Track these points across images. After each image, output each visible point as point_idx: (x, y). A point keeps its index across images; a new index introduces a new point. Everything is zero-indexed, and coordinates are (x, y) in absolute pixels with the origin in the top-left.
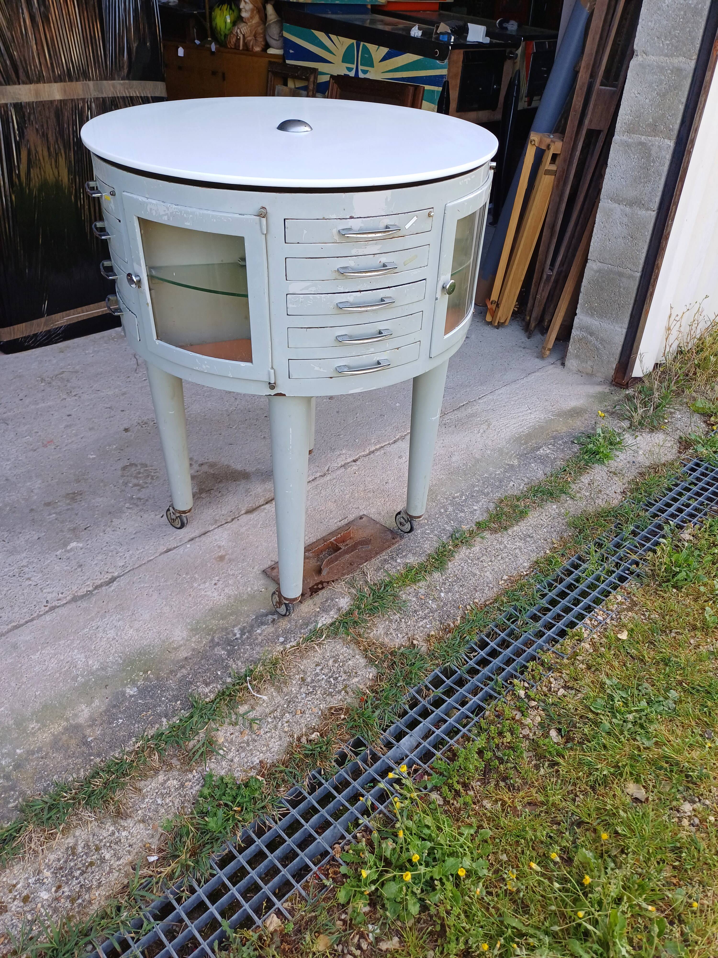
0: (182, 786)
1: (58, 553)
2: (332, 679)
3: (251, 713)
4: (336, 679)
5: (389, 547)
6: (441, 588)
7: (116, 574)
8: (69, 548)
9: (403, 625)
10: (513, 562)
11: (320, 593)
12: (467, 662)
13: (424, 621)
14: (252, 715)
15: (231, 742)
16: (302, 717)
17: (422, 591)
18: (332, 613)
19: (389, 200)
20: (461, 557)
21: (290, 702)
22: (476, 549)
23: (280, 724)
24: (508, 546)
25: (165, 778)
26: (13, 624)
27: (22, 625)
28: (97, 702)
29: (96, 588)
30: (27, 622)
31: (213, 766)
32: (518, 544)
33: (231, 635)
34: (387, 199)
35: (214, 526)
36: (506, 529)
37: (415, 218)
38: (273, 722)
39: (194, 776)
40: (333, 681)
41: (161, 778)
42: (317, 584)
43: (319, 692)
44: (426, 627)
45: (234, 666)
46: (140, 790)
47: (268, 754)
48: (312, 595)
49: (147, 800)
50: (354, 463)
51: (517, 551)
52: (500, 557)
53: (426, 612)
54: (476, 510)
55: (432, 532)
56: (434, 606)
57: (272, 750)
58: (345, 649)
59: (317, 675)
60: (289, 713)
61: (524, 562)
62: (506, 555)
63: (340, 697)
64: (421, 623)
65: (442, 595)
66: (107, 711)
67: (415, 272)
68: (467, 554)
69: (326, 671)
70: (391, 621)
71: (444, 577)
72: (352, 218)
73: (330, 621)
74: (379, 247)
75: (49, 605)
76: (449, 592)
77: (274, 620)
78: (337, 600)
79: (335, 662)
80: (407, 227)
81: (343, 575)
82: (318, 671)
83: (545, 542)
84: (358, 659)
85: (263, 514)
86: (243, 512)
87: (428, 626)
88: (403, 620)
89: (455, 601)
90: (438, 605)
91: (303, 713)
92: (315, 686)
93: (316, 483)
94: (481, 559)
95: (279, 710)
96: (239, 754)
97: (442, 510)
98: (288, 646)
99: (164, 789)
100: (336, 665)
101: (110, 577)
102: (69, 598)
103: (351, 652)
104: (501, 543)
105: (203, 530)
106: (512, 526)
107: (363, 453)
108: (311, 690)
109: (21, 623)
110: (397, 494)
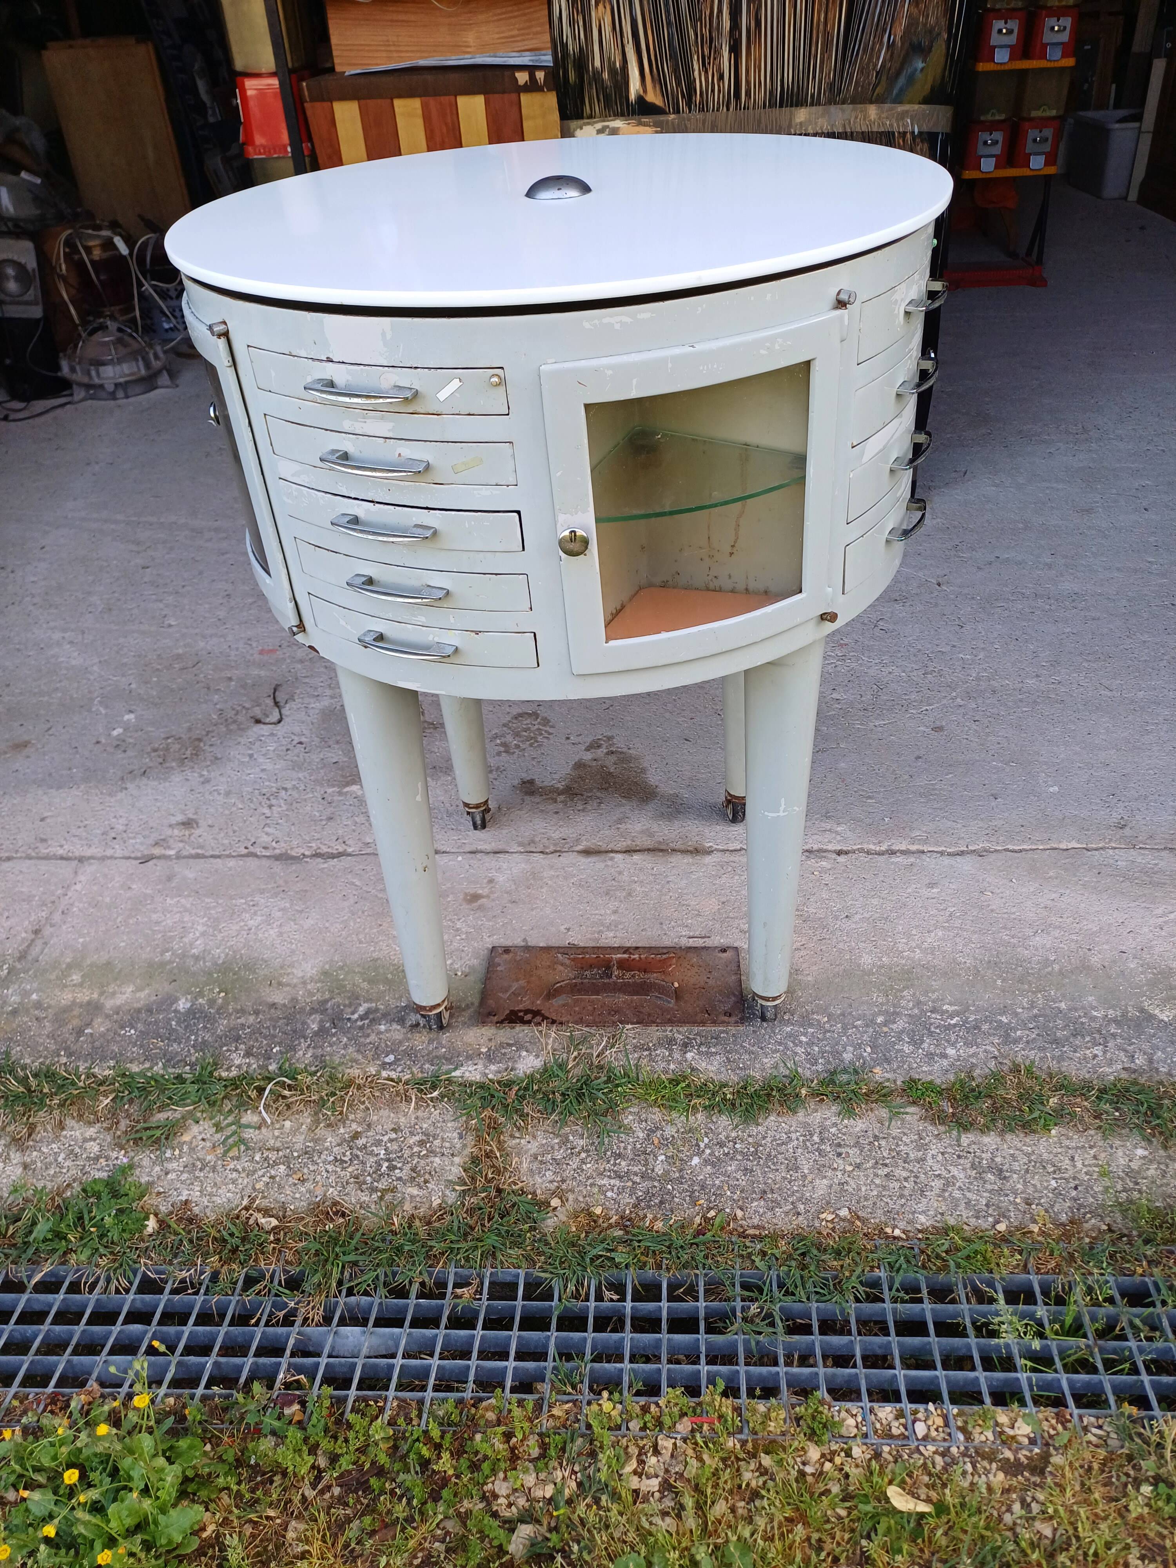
0: (97, 1159)
1: (330, 790)
2: (386, 1164)
3: (251, 1131)
4: (392, 1168)
5: (703, 1023)
6: (706, 1146)
7: (350, 850)
8: (345, 790)
9: (574, 1163)
10: (902, 1196)
11: (519, 1028)
12: (587, 1300)
13: (612, 1182)
14: (249, 1134)
15: (192, 1149)
16: (295, 1185)
17: (670, 1131)
18: (493, 1068)
19: (388, 337)
20: (809, 1120)
21: (306, 1153)
22: (859, 1125)
23: (260, 1173)
24: (930, 1162)
25: (94, 1136)
26: (200, 851)
27: (206, 857)
28: (142, 995)
29: (317, 855)
30: (212, 856)
31: (146, 1162)
32: (955, 1171)
33: (349, 1010)
34: (384, 334)
35: (521, 849)
36: (965, 1127)
37: (456, 383)
38: (258, 1163)
39: (117, 1158)
40: (384, 1168)
41: (91, 1131)
42: (527, 1012)
43: (350, 1169)
44: (604, 1193)
45: (301, 1053)
46: (63, 1129)
47: (205, 1200)
48: (502, 1022)
49: (54, 1146)
50: (834, 856)
51: (937, 1184)
52: (886, 1170)
53: (636, 1169)
54: (944, 1056)
55: (810, 1044)
56: (659, 1170)
57: (214, 1199)
58: (455, 1135)
59: (378, 1143)
60: (289, 1167)
61: (923, 1212)
62: (905, 1174)
63: (367, 1199)
64: (605, 1181)
65: (696, 1160)
66: (139, 1011)
67: (485, 491)
68: (828, 1123)
69: (394, 1147)
70: (565, 1141)
71: (734, 1134)
72: (329, 360)
73: (477, 1077)
74: (390, 425)
75: (251, 849)
76: (713, 1165)
77: (418, 1025)
78: (524, 1053)
79: (421, 1143)
80: (443, 395)
81: (580, 1021)
82: (385, 1138)
83: (1023, 1207)
84: (452, 1164)
85: (602, 865)
86: (580, 848)
87: (609, 1194)
88: (583, 1155)
89: (703, 1187)
90: (666, 1173)
91: (303, 1181)
92: (357, 1156)
93: (732, 858)
94: (843, 1150)
95: (281, 1153)
96: (182, 1172)
97: (880, 1020)
98: (384, 1074)
99: (80, 1147)
100: (416, 1149)
101: (341, 850)
102: (277, 852)
103: (458, 1146)
104: (922, 1147)
105: (501, 846)
106: (985, 1130)
107: (872, 847)
108: (346, 1159)
109: (207, 854)
110: (841, 945)
